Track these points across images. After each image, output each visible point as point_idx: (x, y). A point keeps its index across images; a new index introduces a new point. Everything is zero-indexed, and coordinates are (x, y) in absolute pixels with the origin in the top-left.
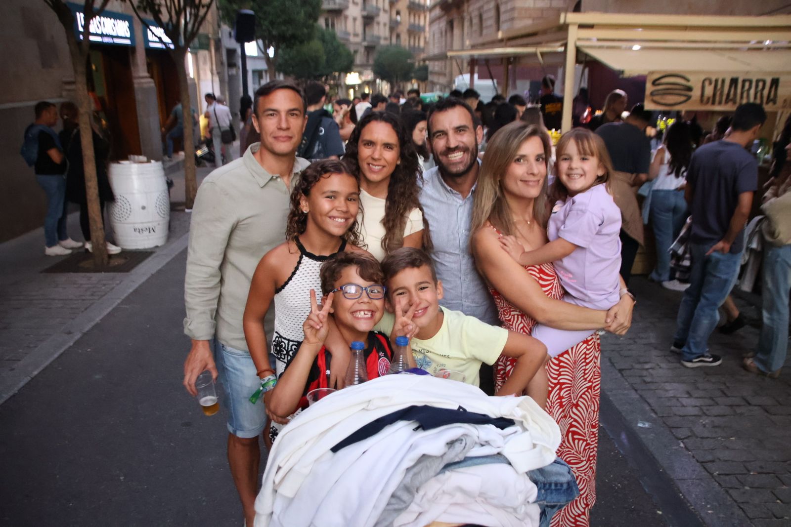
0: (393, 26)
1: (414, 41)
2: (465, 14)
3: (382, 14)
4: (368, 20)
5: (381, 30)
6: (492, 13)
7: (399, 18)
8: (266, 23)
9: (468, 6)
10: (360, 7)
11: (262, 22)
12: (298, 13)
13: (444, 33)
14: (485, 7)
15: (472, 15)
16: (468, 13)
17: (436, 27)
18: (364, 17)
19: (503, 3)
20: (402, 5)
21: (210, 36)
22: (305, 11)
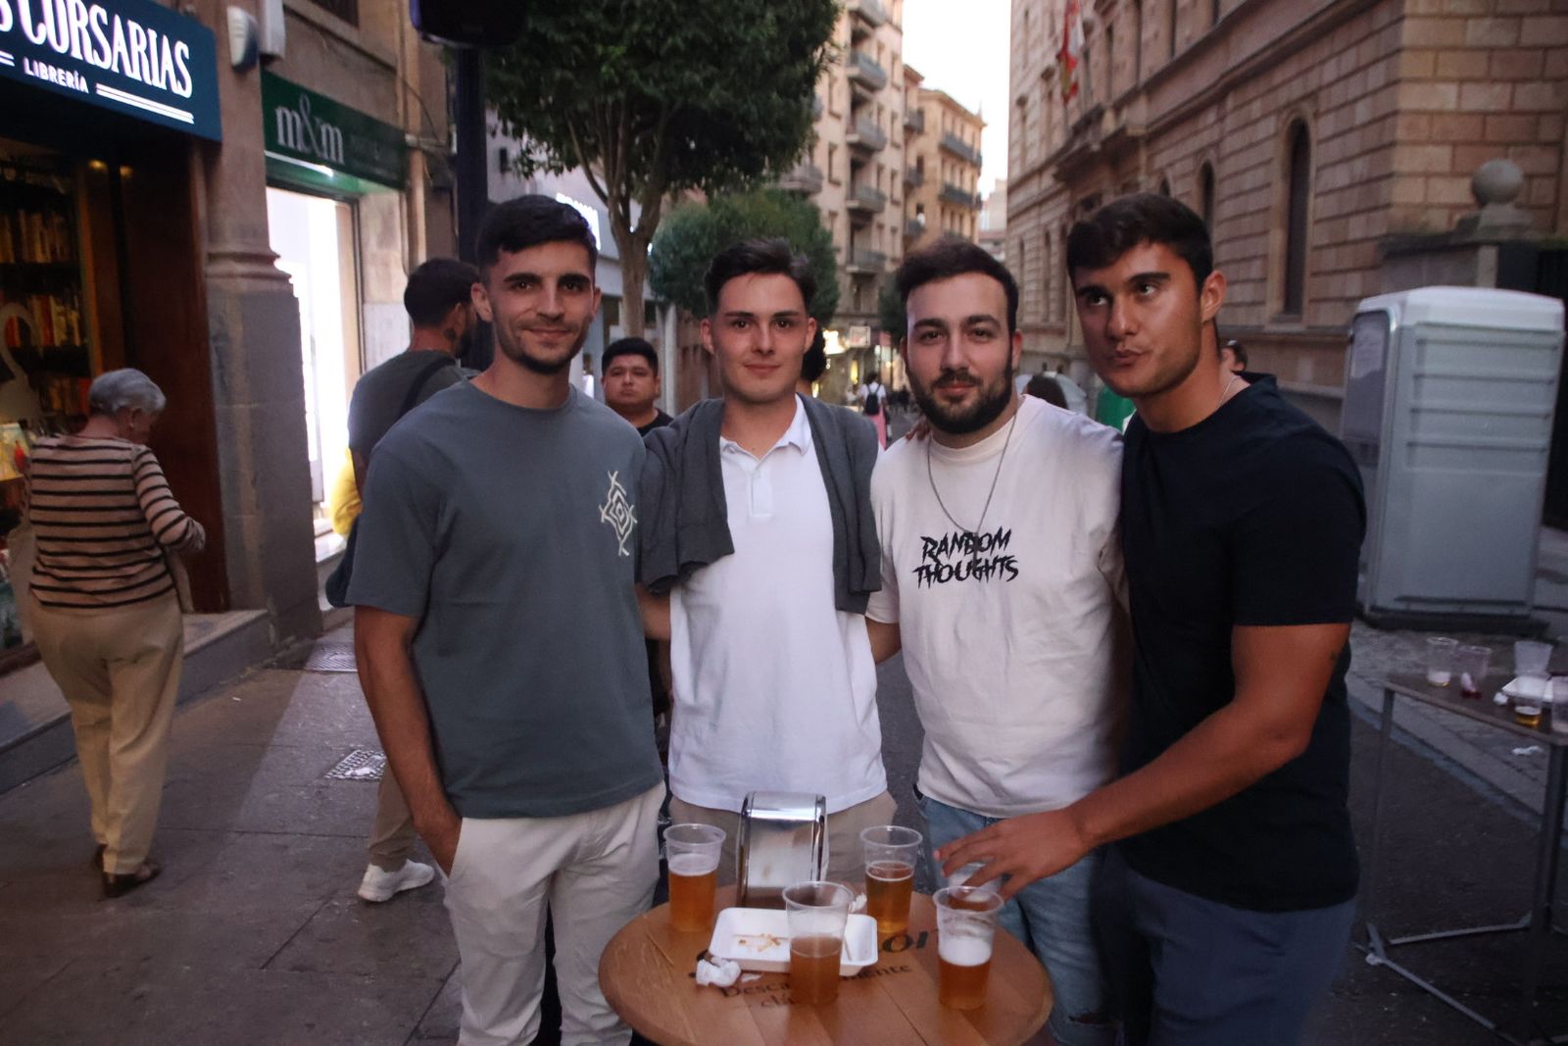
0: (911, 235)
3: (888, 206)
4: (861, 219)
5: (886, 242)
6: (1275, 150)
7: (922, 218)
8: (618, 51)
9: (1150, 158)
10: (843, 191)
12: (752, 18)
13: (1055, 236)
14: (1231, 143)
15: (1170, 174)
16: (1150, 174)
17: (1028, 226)
18: (854, 213)
19: (1328, 111)
20: (928, 194)
21: (409, 138)
22: (779, 20)
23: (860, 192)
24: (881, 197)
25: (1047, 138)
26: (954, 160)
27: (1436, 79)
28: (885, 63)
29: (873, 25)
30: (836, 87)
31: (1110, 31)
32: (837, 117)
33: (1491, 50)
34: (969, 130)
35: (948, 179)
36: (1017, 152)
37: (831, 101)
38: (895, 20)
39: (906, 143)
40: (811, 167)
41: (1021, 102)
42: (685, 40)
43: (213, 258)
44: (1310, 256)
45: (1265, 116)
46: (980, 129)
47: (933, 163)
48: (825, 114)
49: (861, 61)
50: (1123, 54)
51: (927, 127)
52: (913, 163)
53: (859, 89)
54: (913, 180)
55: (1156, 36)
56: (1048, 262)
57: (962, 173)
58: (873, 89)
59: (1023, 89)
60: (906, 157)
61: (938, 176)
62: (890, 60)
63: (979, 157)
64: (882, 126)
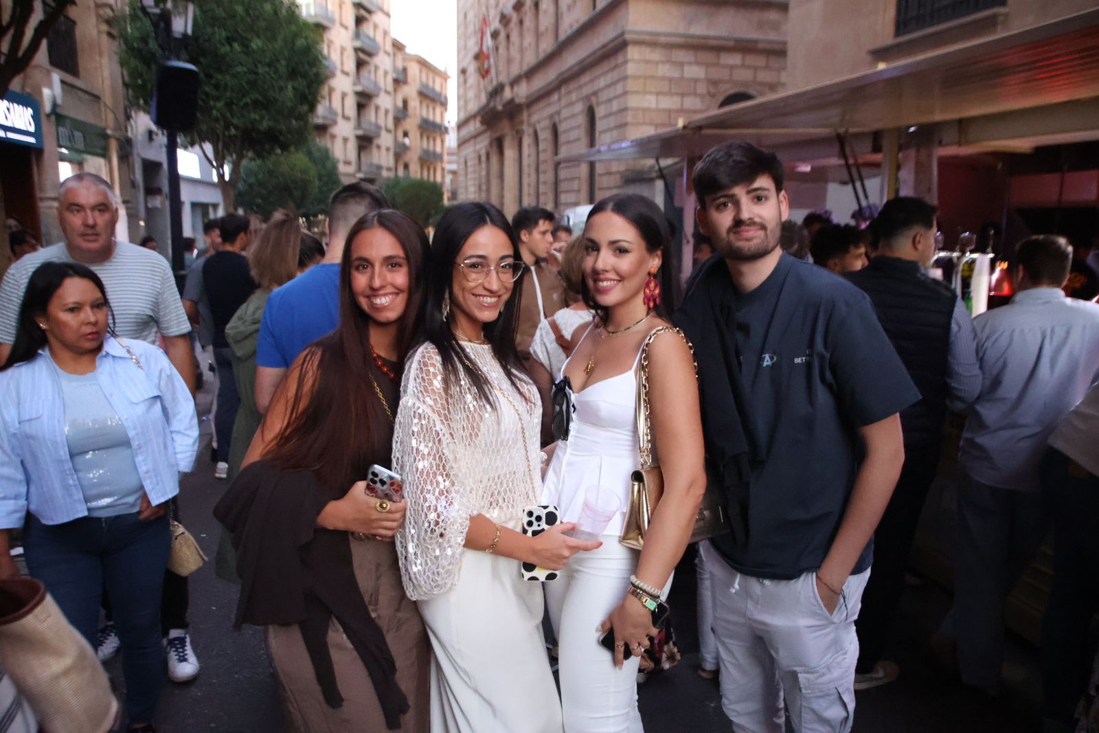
0: (400, 152)
1: (429, 174)
2: (525, 127)
3: (383, 133)
4: (365, 142)
5: (382, 157)
6: (582, 120)
7: (407, 141)
8: (220, 104)
9: (529, 116)
10: (352, 123)
11: (212, 103)
12: (281, 89)
13: (484, 158)
14: (565, 113)
15: (538, 127)
16: (529, 125)
17: (469, 150)
18: (359, 138)
19: (602, 103)
20: (411, 124)
21: (109, 132)
22: (294, 88)
23: (364, 125)
24: (378, 127)
25: (477, 96)
26: (428, 101)
27: (645, 92)
28: (379, 38)
29: (369, 12)
30: (346, 54)
31: (508, 37)
32: (346, 74)
33: (671, 80)
34: (438, 81)
35: (424, 114)
36: (462, 103)
37: (342, 64)
38: (385, 8)
39: (395, 90)
40: (330, 108)
41: (463, 72)
42: (252, 100)
43: (41, 199)
44: (597, 179)
45: (578, 101)
46: (446, 80)
47: (414, 103)
48: (338, 73)
49: (362, 36)
50: (514, 52)
51: (410, 79)
52: (400, 104)
53: (362, 55)
54: (400, 115)
55: (530, 44)
56: (480, 174)
57: (434, 109)
58: (370, 55)
59: (464, 64)
60: (395, 99)
61: (418, 112)
62: (382, 35)
63: (446, 98)
64: (378, 80)
